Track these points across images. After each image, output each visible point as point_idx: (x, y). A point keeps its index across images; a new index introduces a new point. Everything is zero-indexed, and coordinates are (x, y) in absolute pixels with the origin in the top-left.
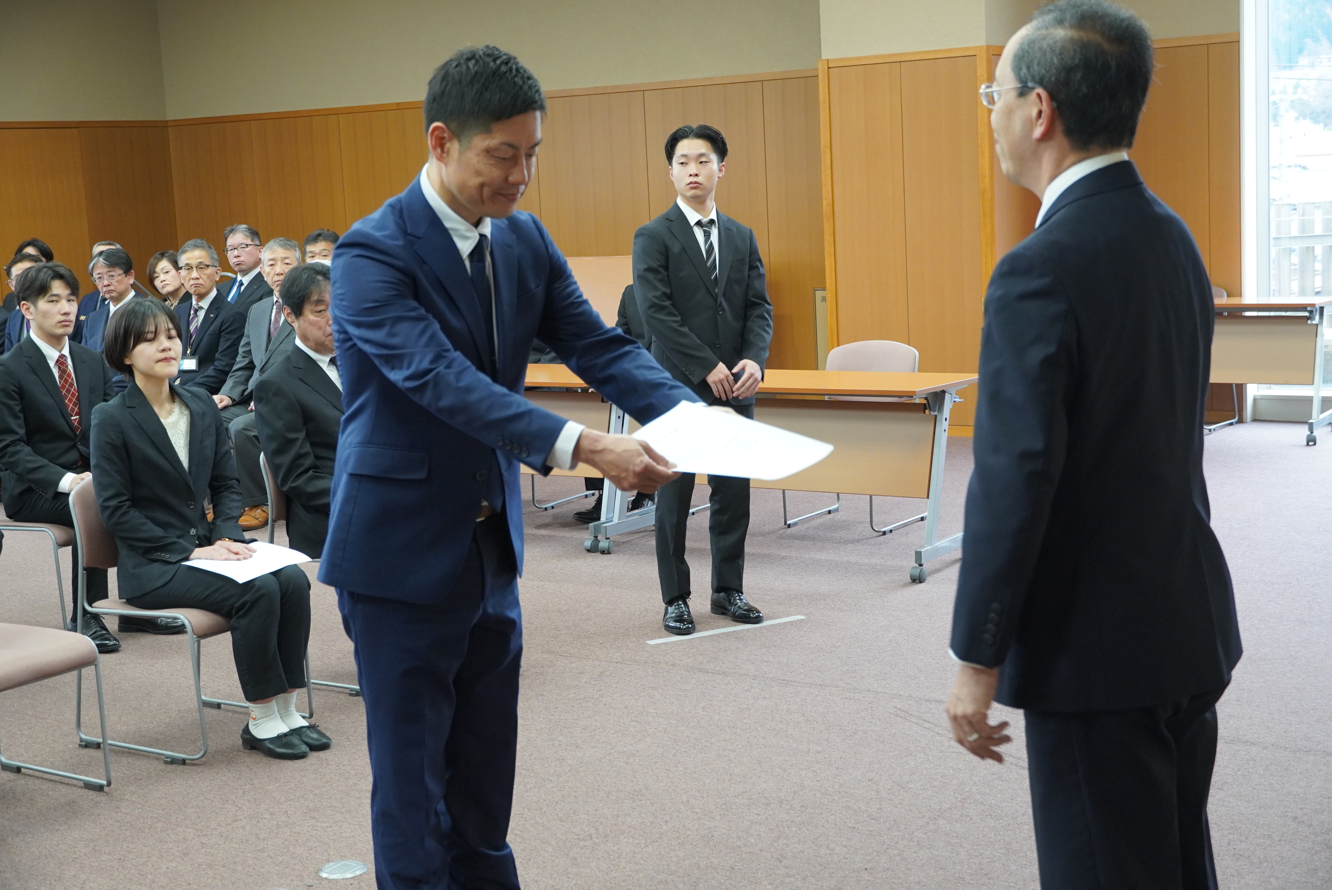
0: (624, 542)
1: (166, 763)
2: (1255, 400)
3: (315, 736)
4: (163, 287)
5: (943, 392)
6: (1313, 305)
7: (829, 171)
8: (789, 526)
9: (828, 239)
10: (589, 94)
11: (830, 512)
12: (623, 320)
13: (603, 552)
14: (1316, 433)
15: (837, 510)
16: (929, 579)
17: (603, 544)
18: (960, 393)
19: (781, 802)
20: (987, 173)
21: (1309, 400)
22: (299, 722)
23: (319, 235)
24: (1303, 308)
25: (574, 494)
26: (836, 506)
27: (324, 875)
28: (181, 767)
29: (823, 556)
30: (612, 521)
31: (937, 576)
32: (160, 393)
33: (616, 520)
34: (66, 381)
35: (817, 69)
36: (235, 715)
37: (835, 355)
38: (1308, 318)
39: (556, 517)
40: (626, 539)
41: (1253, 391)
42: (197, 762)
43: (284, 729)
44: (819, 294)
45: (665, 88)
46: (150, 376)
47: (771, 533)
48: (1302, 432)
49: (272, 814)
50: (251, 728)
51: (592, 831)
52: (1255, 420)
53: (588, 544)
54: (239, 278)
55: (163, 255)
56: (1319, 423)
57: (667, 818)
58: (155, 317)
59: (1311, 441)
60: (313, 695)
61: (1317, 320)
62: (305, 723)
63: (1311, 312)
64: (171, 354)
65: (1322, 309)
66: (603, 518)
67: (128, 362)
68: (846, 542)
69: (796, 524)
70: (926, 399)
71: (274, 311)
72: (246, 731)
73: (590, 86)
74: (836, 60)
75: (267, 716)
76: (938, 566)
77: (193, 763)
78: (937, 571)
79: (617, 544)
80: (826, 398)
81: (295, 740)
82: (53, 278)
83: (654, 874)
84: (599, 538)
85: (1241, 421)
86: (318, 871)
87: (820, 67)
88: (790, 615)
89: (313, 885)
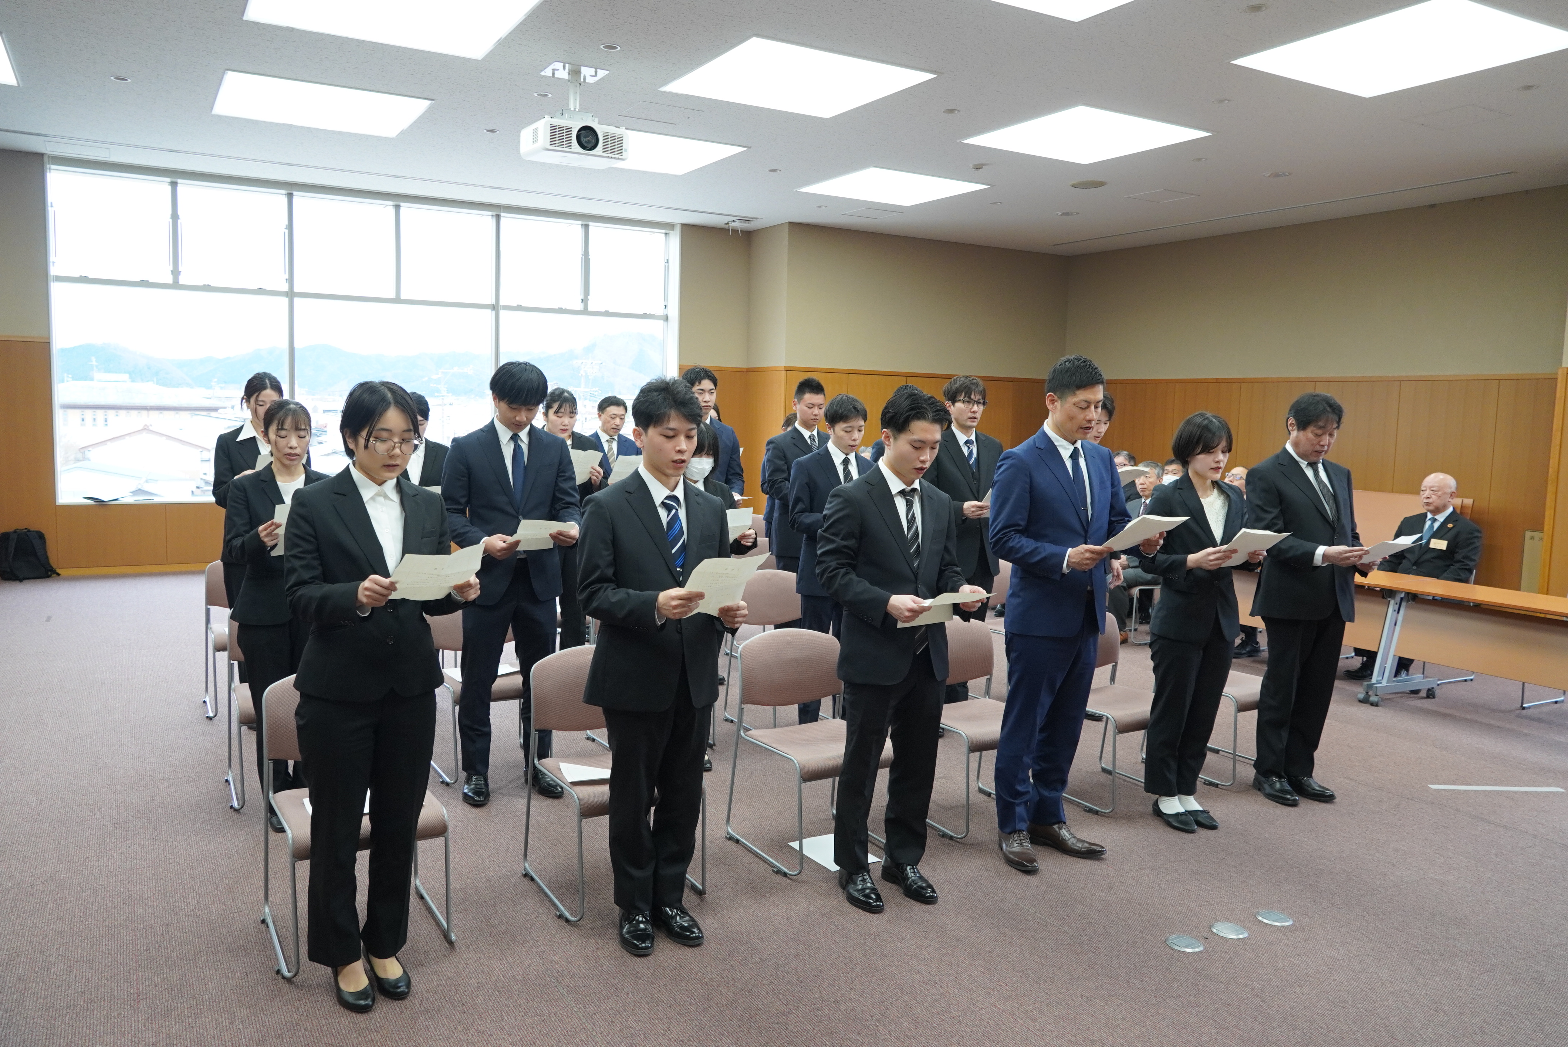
0: (1386, 699)
1: (1085, 810)
3: (1205, 818)
7: (1558, 448)
8: (1524, 708)
9: (1550, 497)
10: (1358, 381)
11: (1556, 702)
13: (1372, 704)
15: (1562, 702)
17: (1373, 699)
22: (1195, 806)
26: (1562, 698)
27: (1216, 931)
28: (1096, 816)
29: (1563, 739)
30: (1381, 683)
33: (1384, 682)
35: (1557, 374)
36: (1126, 783)
40: (1391, 696)
42: (1106, 815)
43: (1181, 810)
44: (1528, 534)
45: (1418, 380)
47: (1510, 711)
49: (1166, 869)
50: (1159, 804)
51: (1428, 947)
53: (1361, 696)
62: (1200, 809)
66: (1374, 679)
69: (1529, 708)
71: (1142, 508)
73: (1359, 375)
77: (1104, 815)
79: (1383, 700)
81: (1188, 818)
83: (1497, 1004)
84: (1370, 693)
86: (1210, 927)
87: (1560, 372)
88: (1549, 785)
89: (1209, 937)
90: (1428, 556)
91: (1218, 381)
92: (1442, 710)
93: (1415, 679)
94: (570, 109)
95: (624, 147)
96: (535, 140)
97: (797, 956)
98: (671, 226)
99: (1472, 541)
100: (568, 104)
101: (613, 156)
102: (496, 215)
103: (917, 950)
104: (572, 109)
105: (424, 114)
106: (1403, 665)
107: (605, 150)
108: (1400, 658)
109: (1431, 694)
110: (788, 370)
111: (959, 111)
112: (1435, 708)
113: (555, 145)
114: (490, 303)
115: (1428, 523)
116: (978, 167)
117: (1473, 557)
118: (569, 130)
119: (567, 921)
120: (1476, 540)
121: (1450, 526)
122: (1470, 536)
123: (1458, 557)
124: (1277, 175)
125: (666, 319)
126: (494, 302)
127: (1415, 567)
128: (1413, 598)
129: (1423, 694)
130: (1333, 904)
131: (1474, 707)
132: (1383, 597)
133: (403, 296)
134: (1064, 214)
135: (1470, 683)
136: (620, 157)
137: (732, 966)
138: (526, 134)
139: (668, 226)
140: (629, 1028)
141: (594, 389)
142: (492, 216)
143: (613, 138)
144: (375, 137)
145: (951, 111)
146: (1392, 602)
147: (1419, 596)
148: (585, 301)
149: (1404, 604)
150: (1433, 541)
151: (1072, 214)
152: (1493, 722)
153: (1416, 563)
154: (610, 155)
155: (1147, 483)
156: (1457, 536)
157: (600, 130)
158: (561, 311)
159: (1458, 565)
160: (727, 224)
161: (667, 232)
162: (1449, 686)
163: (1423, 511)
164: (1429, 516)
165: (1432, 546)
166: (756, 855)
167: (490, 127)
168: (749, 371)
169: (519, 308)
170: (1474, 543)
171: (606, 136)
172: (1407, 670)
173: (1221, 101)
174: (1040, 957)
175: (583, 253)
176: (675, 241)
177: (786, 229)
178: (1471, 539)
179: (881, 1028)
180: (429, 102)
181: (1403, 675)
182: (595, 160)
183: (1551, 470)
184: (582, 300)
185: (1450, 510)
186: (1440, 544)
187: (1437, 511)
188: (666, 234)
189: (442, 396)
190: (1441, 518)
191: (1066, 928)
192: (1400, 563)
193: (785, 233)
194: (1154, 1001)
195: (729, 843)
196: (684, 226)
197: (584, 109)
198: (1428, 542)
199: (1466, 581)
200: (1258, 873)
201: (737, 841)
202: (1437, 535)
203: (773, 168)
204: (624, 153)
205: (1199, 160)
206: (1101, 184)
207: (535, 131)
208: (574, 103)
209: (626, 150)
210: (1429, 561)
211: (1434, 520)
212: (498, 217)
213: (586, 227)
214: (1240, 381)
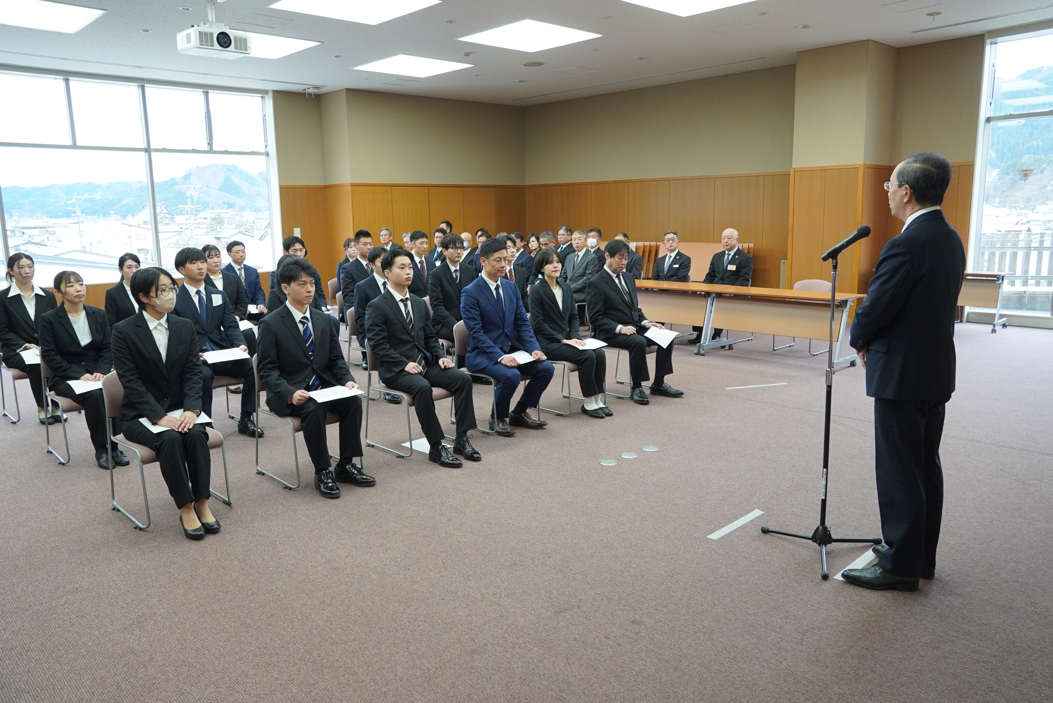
1: (556, 415)
2: (968, 313)
3: (607, 411)
4: (532, 247)
5: (847, 301)
6: (1000, 275)
8: (775, 350)
9: (790, 239)
10: (693, 179)
11: (790, 346)
12: (712, 267)
13: (701, 355)
14: (996, 328)
15: (793, 346)
16: (836, 373)
17: (702, 352)
18: (853, 302)
19: (790, 447)
20: (860, 215)
21: (994, 315)
22: (602, 405)
23: (593, 230)
24: (995, 276)
25: (685, 333)
26: (793, 344)
27: (623, 456)
29: (790, 362)
31: (838, 372)
32: (553, 282)
33: (707, 343)
34: (512, 278)
35: (789, 172)
37: (797, 285)
38: (996, 281)
39: (680, 341)
40: (710, 351)
41: (967, 309)
42: (567, 416)
43: (597, 407)
44: (782, 261)
45: (723, 177)
46: (550, 277)
47: (769, 352)
48: (991, 327)
49: (599, 435)
50: (585, 406)
51: (719, 451)
52: (967, 322)
53: (696, 351)
54: (561, 246)
55: (533, 235)
56: (997, 324)
57: (746, 449)
58: (552, 255)
59: (994, 331)
60: (606, 397)
61: (1000, 282)
62: (604, 406)
63: (998, 278)
64: (558, 269)
65: (1003, 277)
66: (702, 342)
67: (542, 271)
68: (799, 357)
69: (777, 349)
70: (839, 303)
72: (583, 407)
73: (693, 175)
74: (798, 168)
75: (591, 402)
76: (838, 369)
77: (565, 416)
78: (838, 371)
79: (707, 352)
80: (792, 300)
81: (600, 411)
82: (507, 240)
84: (699, 350)
85: (961, 322)
86: (620, 455)
87: (791, 171)
88: (781, 382)
89: (619, 459)
90: (727, 274)
91: (616, 182)
92: (736, 354)
93: (723, 340)
94: (209, 20)
95: (248, 46)
96: (189, 41)
97: (418, 489)
98: (265, 92)
99: (748, 264)
100: (207, 16)
101: (242, 51)
102: (141, 86)
103: (479, 480)
104: (211, 20)
105: (97, 19)
106: (717, 333)
107: (236, 47)
108: (715, 329)
109: (731, 347)
110: (352, 185)
111: (455, 22)
112: (732, 354)
113: (202, 45)
114: (143, 147)
115: (726, 256)
116: (467, 54)
117: (749, 273)
118: (212, 34)
119: (290, 489)
120: (749, 264)
121: (737, 257)
122: (747, 262)
123: (742, 274)
124: (641, 58)
125: (267, 154)
126: (146, 146)
127: (721, 281)
128: (719, 295)
129: (727, 348)
130: (677, 440)
131: (751, 352)
132: (705, 297)
133: (79, 144)
134: (519, 81)
135: (751, 341)
136: (246, 52)
137: (385, 496)
138: (181, 37)
139: (263, 92)
140: (340, 525)
141: (198, 206)
142: (138, 86)
143: (240, 39)
144: (57, 33)
145: (451, 22)
146: (709, 299)
147: (723, 295)
148: (210, 144)
149: (715, 300)
150: (729, 266)
151: (524, 81)
152: (759, 358)
153: (721, 279)
154: (240, 51)
155: (580, 243)
156: (740, 263)
157: (232, 33)
158: (194, 151)
159: (742, 278)
160: (305, 90)
161: (263, 96)
162: (740, 343)
163: (724, 250)
164: (727, 252)
165: (729, 269)
166: (385, 451)
167: (145, 28)
168: (326, 187)
169: (164, 150)
170: (749, 265)
171: (235, 39)
172: (719, 337)
173: (607, 18)
174: (539, 475)
175: (206, 111)
176: (269, 102)
177: (345, 92)
178: (747, 263)
179: (466, 510)
180: (103, 12)
181: (718, 339)
182: (229, 54)
183: (790, 225)
184: (208, 143)
185: (737, 248)
186: (732, 268)
187: (729, 250)
188: (262, 97)
189: (78, 216)
190: (732, 253)
191: (551, 463)
192: (714, 280)
193: (344, 95)
194: (595, 485)
195: (369, 448)
196: (275, 92)
197: (218, 20)
198: (727, 267)
199: (747, 286)
200: (643, 432)
201: (373, 446)
202: (731, 262)
203: (337, 55)
204: (248, 49)
205: (597, 50)
206: (541, 64)
207: (188, 36)
208: (211, 16)
209: (249, 48)
210: (727, 277)
211: (729, 255)
212: (143, 88)
213: (206, 93)
214: (629, 182)
